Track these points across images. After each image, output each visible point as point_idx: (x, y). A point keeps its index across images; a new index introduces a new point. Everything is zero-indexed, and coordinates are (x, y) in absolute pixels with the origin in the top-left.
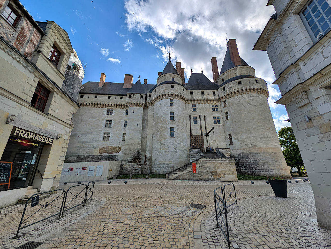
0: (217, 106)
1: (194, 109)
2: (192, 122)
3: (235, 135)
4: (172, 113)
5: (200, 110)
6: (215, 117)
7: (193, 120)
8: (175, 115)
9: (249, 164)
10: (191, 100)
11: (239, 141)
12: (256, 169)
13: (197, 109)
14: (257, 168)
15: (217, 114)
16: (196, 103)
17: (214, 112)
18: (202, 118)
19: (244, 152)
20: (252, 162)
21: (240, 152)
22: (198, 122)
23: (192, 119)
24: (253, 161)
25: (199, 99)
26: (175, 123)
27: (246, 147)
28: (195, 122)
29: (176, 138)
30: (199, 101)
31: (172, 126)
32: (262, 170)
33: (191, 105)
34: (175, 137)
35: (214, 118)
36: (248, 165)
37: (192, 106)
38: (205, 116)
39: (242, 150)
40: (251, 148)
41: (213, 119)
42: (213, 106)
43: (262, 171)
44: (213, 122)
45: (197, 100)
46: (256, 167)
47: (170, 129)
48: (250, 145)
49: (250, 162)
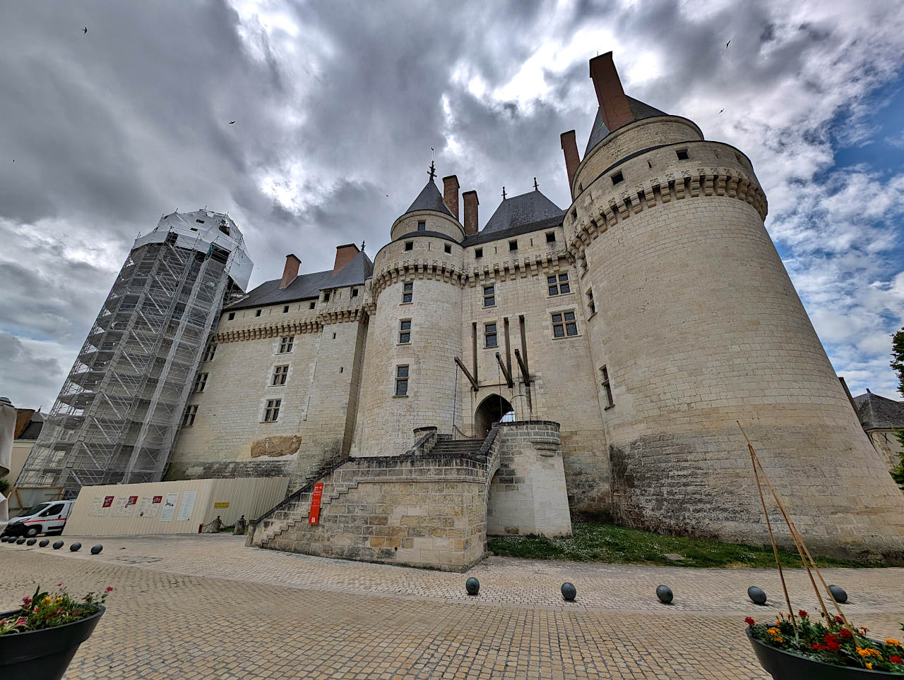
0: (564, 276)
1: (489, 301)
2: (481, 341)
3: (618, 368)
4: (406, 324)
5: (506, 301)
6: (561, 315)
7: (483, 337)
9: (669, 485)
10: (477, 275)
11: (629, 390)
12: (700, 506)
13: (498, 299)
14: (700, 501)
15: (563, 304)
16: (492, 281)
17: (555, 299)
18: (514, 324)
19: (649, 432)
20: (680, 473)
21: (636, 436)
22: (501, 339)
23: (481, 334)
24: (685, 473)
25: (501, 267)
26: (411, 351)
27: (656, 412)
28: (491, 341)
29: (409, 399)
30: (502, 274)
31: (404, 362)
32: (725, 510)
33: (480, 289)
34: (407, 397)
35: (556, 316)
36: (665, 490)
37: (482, 291)
38: (522, 317)
39: (642, 426)
40: (673, 416)
41: (549, 322)
42: (551, 278)
43: (727, 519)
44: (550, 332)
45: (497, 271)
46: (698, 497)
47: (396, 372)
48: (669, 403)
49: (673, 477)
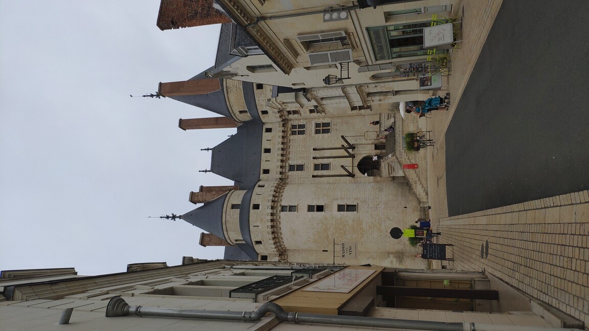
0: (294, 127)
1: (300, 168)
2: (325, 172)
4: (311, 208)
5: (302, 158)
6: (317, 130)
7: (322, 171)
8: (315, 203)
10: (281, 173)
13: (300, 162)
15: (311, 128)
16: (287, 165)
17: (307, 132)
18: (317, 154)
22: (325, 161)
23: (320, 173)
25: (280, 158)
26: (330, 203)
28: (326, 167)
29: (359, 202)
30: (284, 158)
31: (336, 208)
33: (290, 173)
34: (357, 204)
35: (317, 132)
37: (292, 172)
38: (314, 149)
41: (321, 135)
42: (294, 133)
44: (326, 135)
45: (282, 161)
47: (342, 213)
